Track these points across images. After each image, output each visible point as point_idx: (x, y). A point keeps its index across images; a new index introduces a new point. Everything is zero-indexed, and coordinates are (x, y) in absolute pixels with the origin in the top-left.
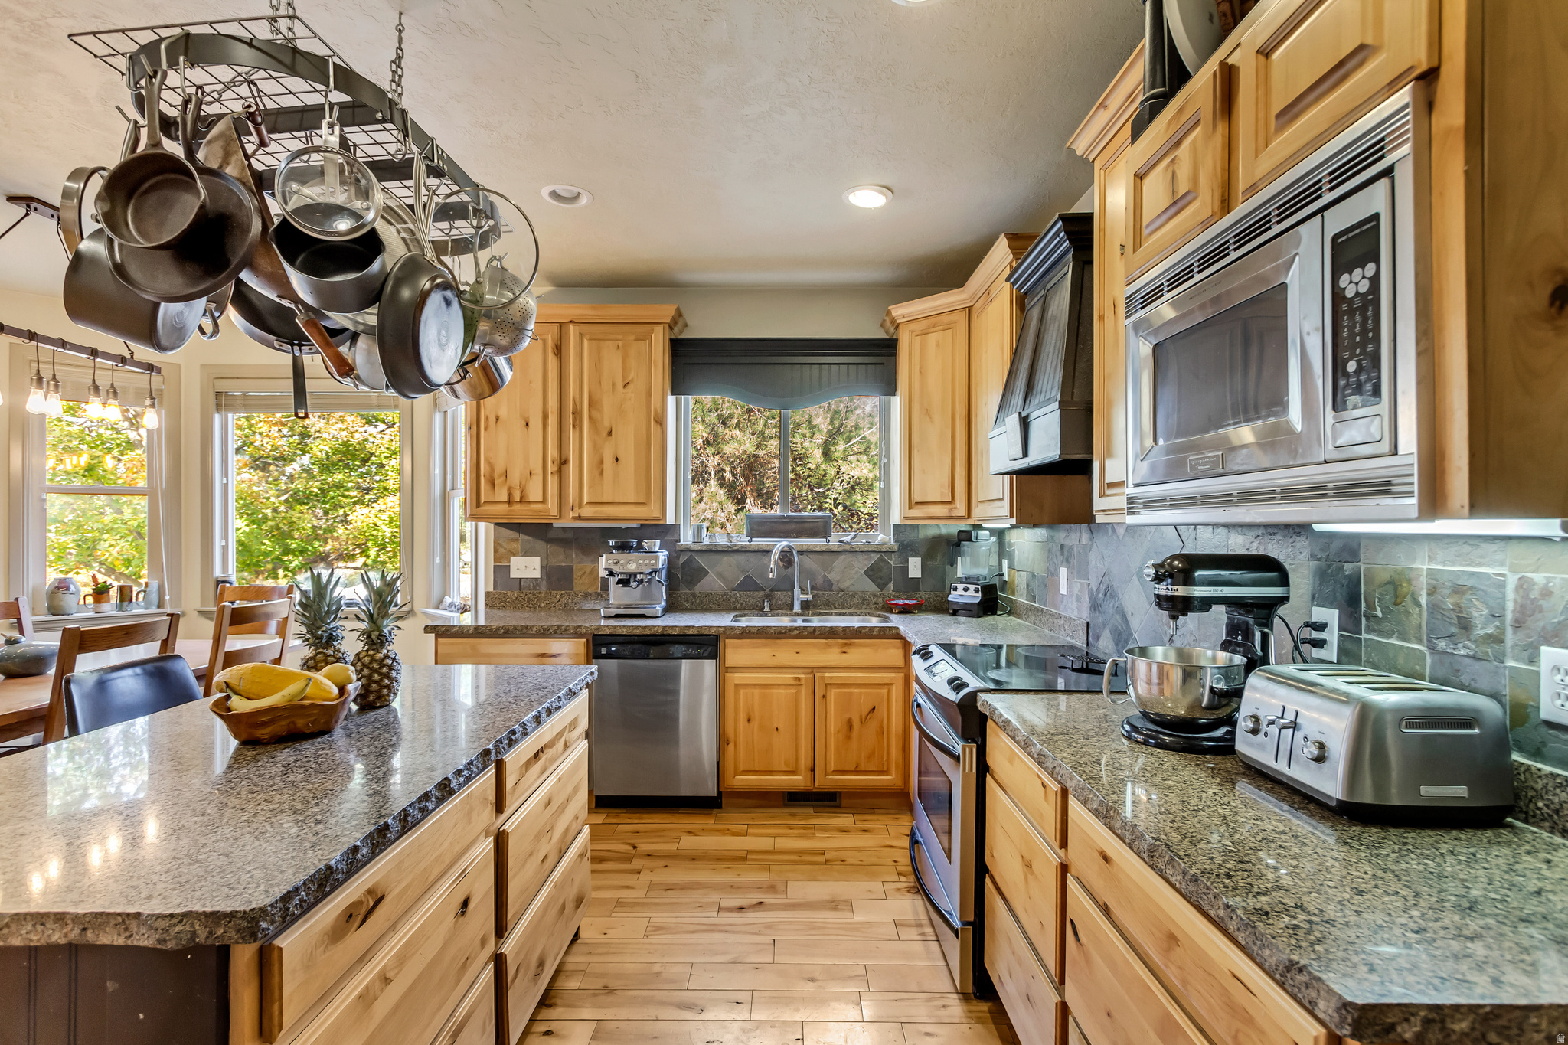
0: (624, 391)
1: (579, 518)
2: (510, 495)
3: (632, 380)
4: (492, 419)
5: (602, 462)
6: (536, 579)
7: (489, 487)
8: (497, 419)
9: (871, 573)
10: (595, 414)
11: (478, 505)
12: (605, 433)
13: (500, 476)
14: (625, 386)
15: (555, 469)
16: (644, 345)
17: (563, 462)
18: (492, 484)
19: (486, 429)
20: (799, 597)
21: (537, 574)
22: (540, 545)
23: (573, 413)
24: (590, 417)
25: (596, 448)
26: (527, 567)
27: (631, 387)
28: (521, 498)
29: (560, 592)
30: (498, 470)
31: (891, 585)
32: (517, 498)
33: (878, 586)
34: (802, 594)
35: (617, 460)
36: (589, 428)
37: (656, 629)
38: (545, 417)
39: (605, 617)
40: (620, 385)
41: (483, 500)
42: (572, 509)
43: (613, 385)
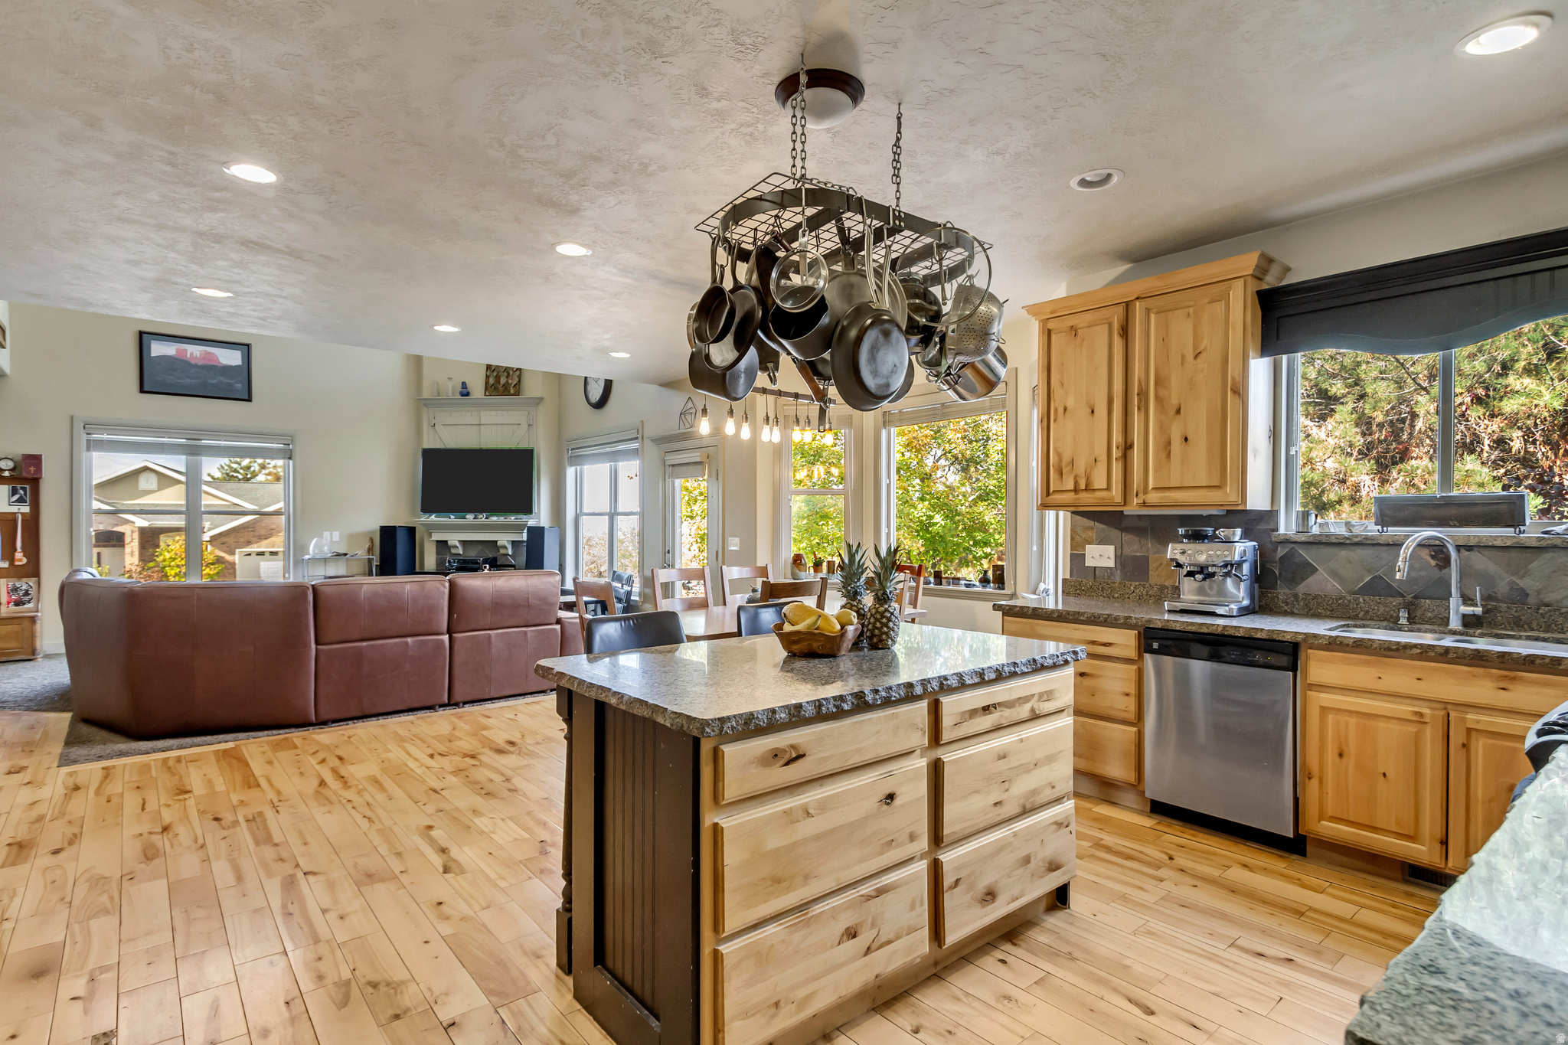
0: (1195, 362)
1: (1144, 504)
2: (1076, 483)
3: (1205, 349)
4: (1061, 410)
5: (1169, 443)
6: (1110, 568)
7: (1057, 477)
8: (1065, 409)
10: (1162, 392)
11: (1048, 494)
12: (1173, 412)
13: (1068, 465)
14: (1196, 357)
15: (1120, 454)
16: (1220, 307)
17: (1127, 447)
18: (1060, 473)
19: (1055, 421)
20: (1457, 610)
21: (1111, 564)
22: (1115, 533)
23: (1138, 395)
24: (1157, 397)
25: (1163, 428)
26: (1101, 556)
27: (1203, 356)
28: (1086, 486)
29: (1135, 583)
30: (1066, 458)
32: (1082, 485)
34: (1465, 603)
35: (1186, 439)
36: (1156, 408)
37: (1214, 628)
38: (1110, 402)
39: (1170, 611)
40: (1190, 356)
41: (1052, 489)
42: (1137, 496)
43: (1183, 358)
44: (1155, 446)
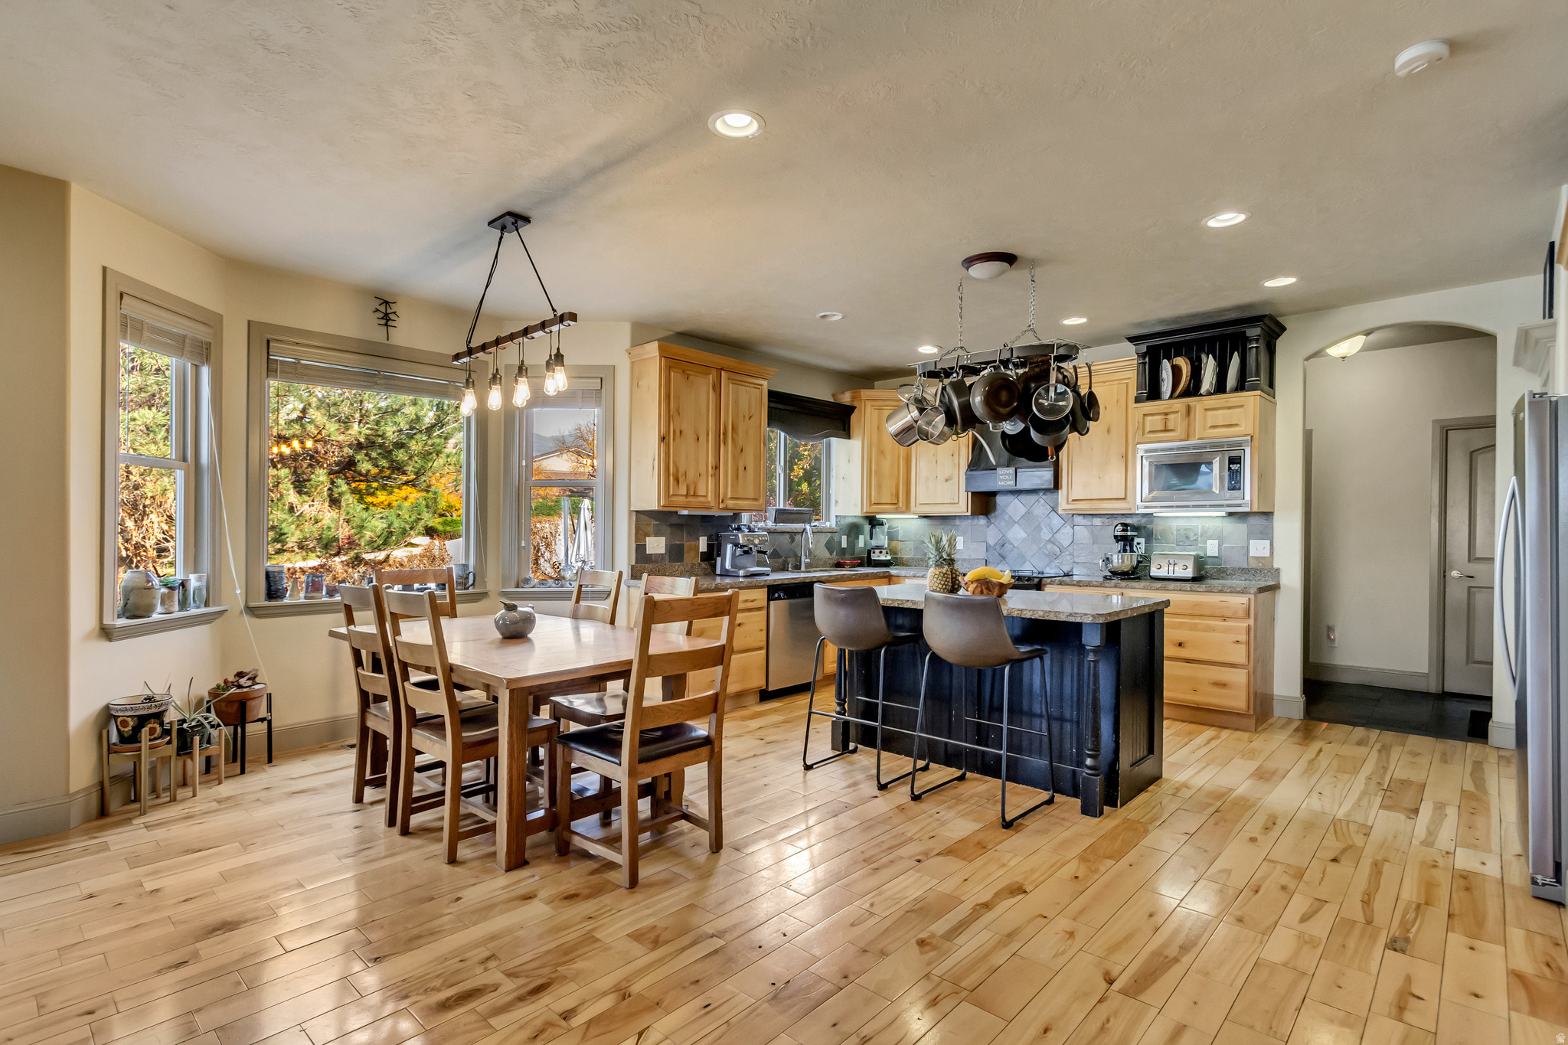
0: (749, 421)
1: (726, 508)
2: (687, 490)
3: (753, 415)
4: (678, 433)
5: (738, 470)
6: (662, 554)
7: (676, 484)
8: (681, 432)
9: (828, 545)
10: (734, 436)
11: (668, 497)
12: (740, 450)
13: (682, 476)
14: (750, 418)
15: (713, 473)
16: (758, 392)
17: (717, 467)
18: (677, 481)
19: (674, 440)
20: (805, 560)
21: (663, 551)
22: (665, 528)
23: (724, 434)
24: (732, 438)
25: (735, 459)
26: (656, 545)
27: (752, 419)
28: (695, 492)
29: (677, 564)
30: (681, 471)
31: (835, 553)
32: (692, 492)
33: (831, 553)
35: (745, 468)
36: (732, 445)
38: (708, 435)
39: (744, 577)
40: (747, 418)
41: (671, 493)
42: (722, 502)
43: (744, 417)
44: (731, 470)
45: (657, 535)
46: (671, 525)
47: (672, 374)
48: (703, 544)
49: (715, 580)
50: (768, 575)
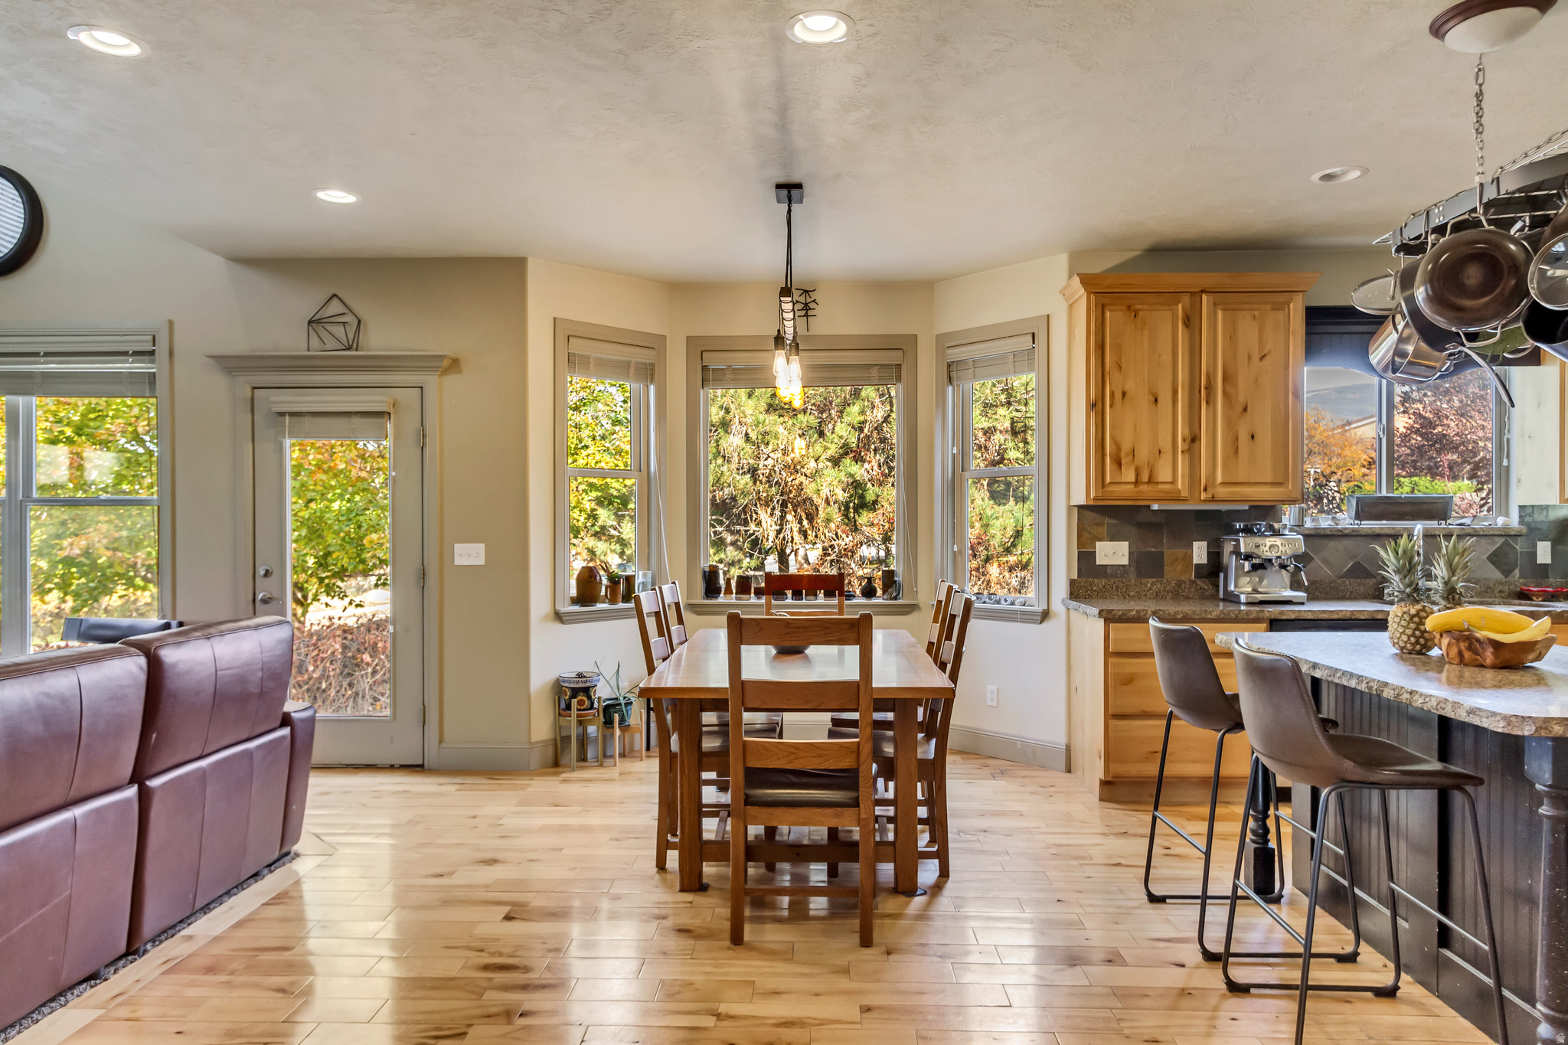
0: (1261, 364)
1: (1213, 500)
2: (1137, 475)
3: (1270, 352)
4: (1118, 395)
5: (1237, 439)
6: (1125, 566)
7: (1115, 467)
8: (1124, 394)
9: (1495, 559)
10: (1229, 389)
11: (1103, 486)
12: (1240, 409)
13: (1127, 455)
14: (1262, 358)
15: (1186, 447)
16: (1281, 316)
17: (1194, 439)
18: (1118, 463)
19: (1111, 406)
21: (1125, 561)
22: (1128, 529)
23: (1206, 386)
24: (1224, 392)
25: (1230, 424)
26: (1113, 553)
27: (1266, 358)
28: (1150, 477)
29: (1151, 580)
30: (1126, 447)
31: (1517, 572)
32: (1145, 478)
33: (1503, 572)
35: (1253, 437)
36: (1224, 404)
38: (1175, 392)
40: (1256, 357)
41: (1108, 481)
42: (1205, 489)
43: (1249, 357)
44: (1223, 442)
45: (1113, 538)
46: (1140, 525)
47: (1108, 314)
48: (1199, 553)
49: (1218, 606)
50: (1303, 604)
